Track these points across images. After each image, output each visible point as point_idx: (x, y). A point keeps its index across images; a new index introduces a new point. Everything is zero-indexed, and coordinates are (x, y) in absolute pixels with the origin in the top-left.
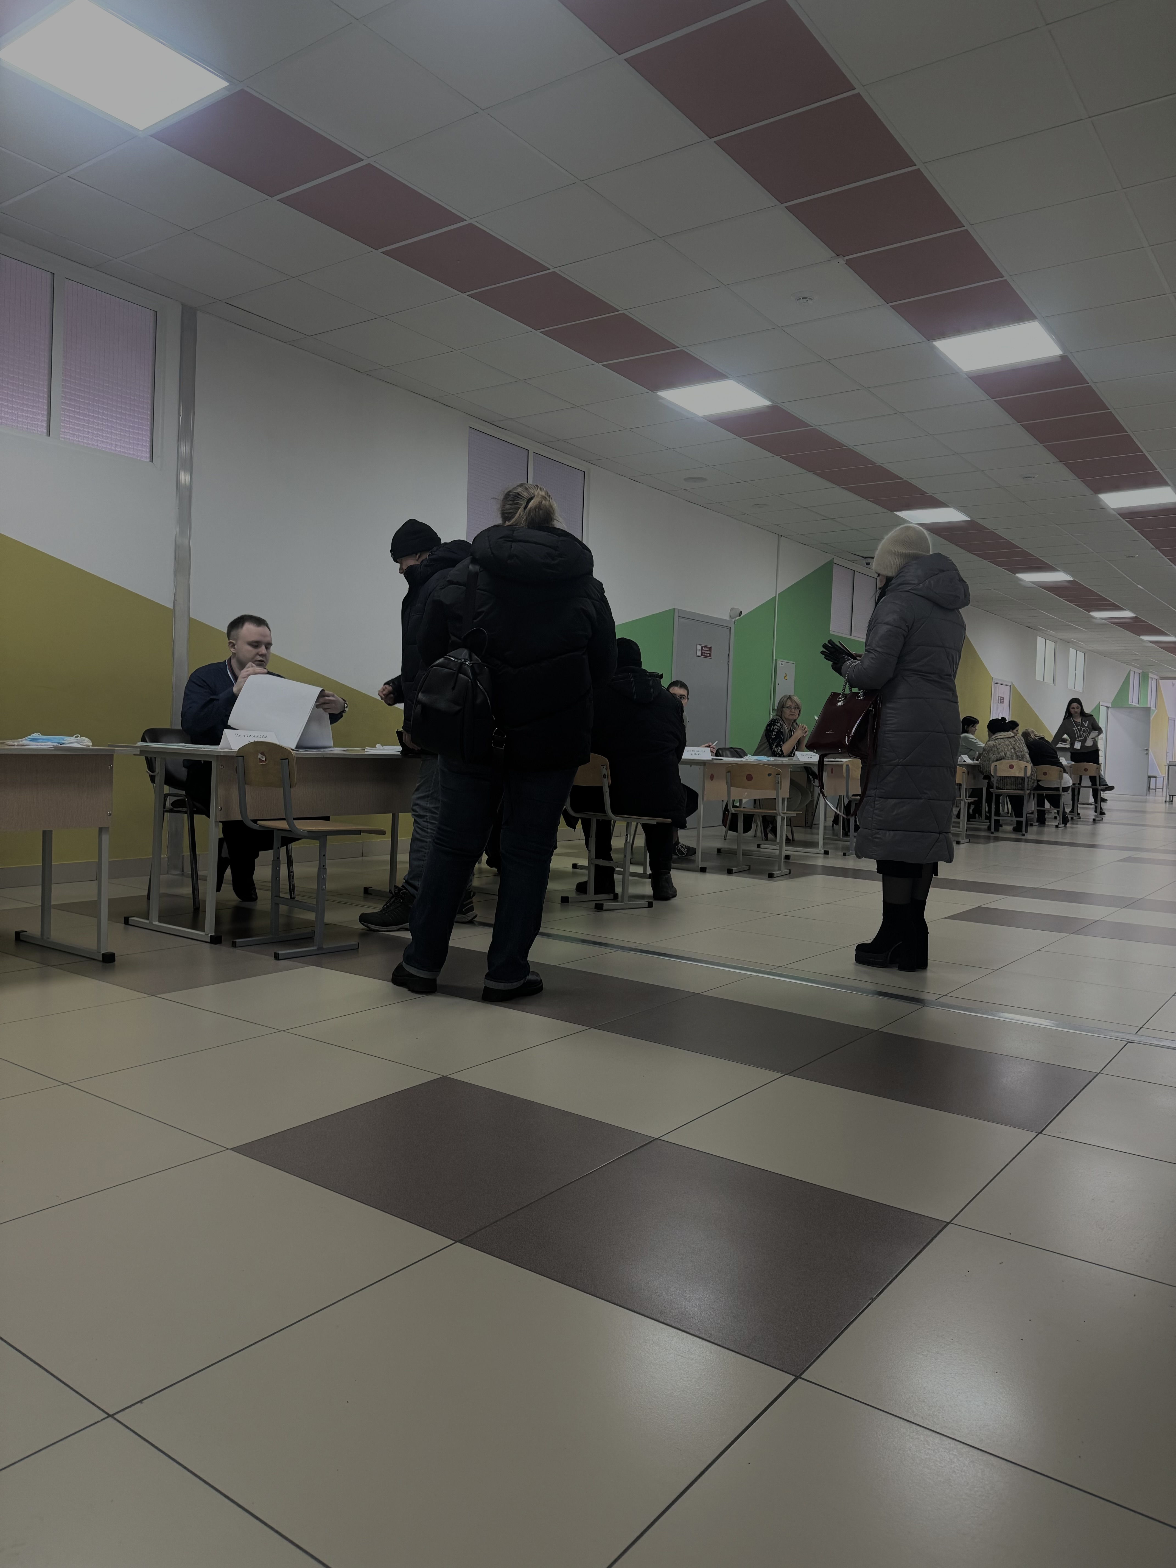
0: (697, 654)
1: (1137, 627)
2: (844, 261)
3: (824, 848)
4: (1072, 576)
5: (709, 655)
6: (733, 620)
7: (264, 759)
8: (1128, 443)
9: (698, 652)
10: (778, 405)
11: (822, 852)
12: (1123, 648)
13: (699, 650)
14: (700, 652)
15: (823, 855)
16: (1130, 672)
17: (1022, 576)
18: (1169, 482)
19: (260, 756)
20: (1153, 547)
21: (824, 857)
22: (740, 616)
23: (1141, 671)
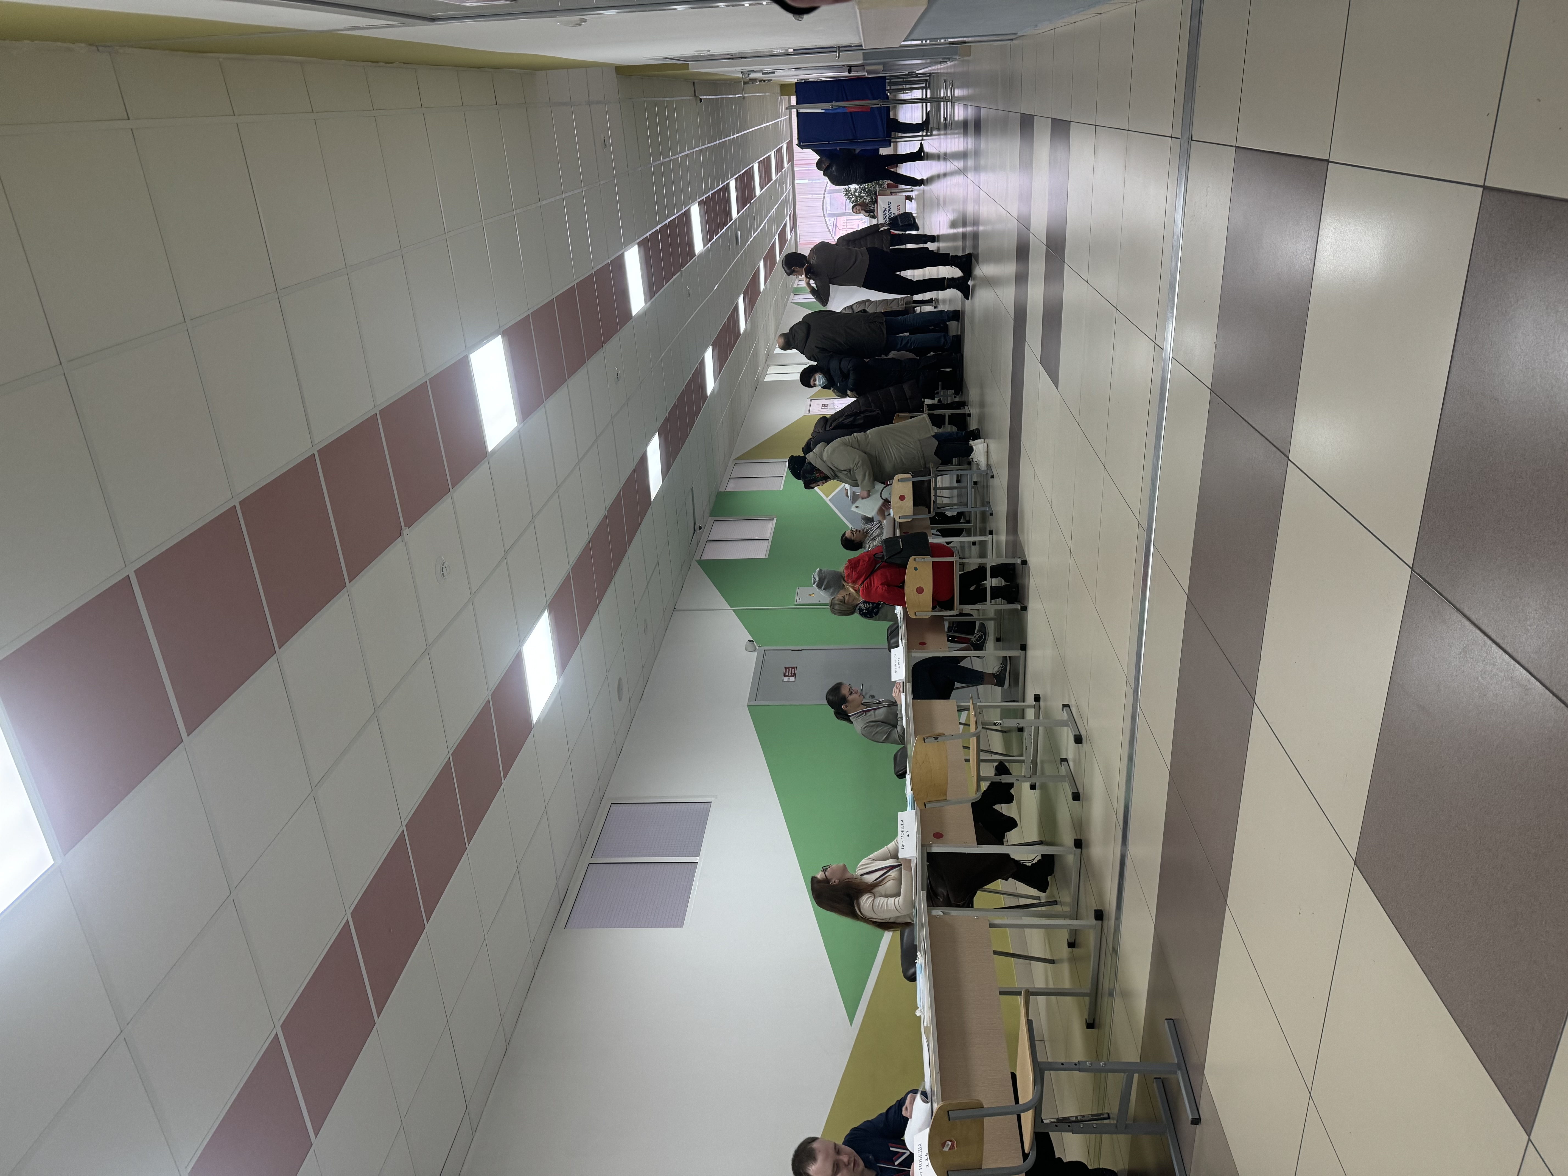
0: (793, 680)
1: (752, 293)
2: (406, 529)
3: (985, 535)
4: (707, 347)
5: (793, 669)
6: (757, 648)
7: (950, 1143)
8: (585, 284)
9: (790, 680)
10: (548, 603)
11: (990, 536)
12: (772, 308)
13: (788, 679)
14: (791, 678)
15: (994, 536)
16: (793, 303)
17: (709, 392)
18: (620, 253)
19: (946, 1149)
20: (679, 273)
21: (997, 534)
22: (753, 641)
23: (792, 294)
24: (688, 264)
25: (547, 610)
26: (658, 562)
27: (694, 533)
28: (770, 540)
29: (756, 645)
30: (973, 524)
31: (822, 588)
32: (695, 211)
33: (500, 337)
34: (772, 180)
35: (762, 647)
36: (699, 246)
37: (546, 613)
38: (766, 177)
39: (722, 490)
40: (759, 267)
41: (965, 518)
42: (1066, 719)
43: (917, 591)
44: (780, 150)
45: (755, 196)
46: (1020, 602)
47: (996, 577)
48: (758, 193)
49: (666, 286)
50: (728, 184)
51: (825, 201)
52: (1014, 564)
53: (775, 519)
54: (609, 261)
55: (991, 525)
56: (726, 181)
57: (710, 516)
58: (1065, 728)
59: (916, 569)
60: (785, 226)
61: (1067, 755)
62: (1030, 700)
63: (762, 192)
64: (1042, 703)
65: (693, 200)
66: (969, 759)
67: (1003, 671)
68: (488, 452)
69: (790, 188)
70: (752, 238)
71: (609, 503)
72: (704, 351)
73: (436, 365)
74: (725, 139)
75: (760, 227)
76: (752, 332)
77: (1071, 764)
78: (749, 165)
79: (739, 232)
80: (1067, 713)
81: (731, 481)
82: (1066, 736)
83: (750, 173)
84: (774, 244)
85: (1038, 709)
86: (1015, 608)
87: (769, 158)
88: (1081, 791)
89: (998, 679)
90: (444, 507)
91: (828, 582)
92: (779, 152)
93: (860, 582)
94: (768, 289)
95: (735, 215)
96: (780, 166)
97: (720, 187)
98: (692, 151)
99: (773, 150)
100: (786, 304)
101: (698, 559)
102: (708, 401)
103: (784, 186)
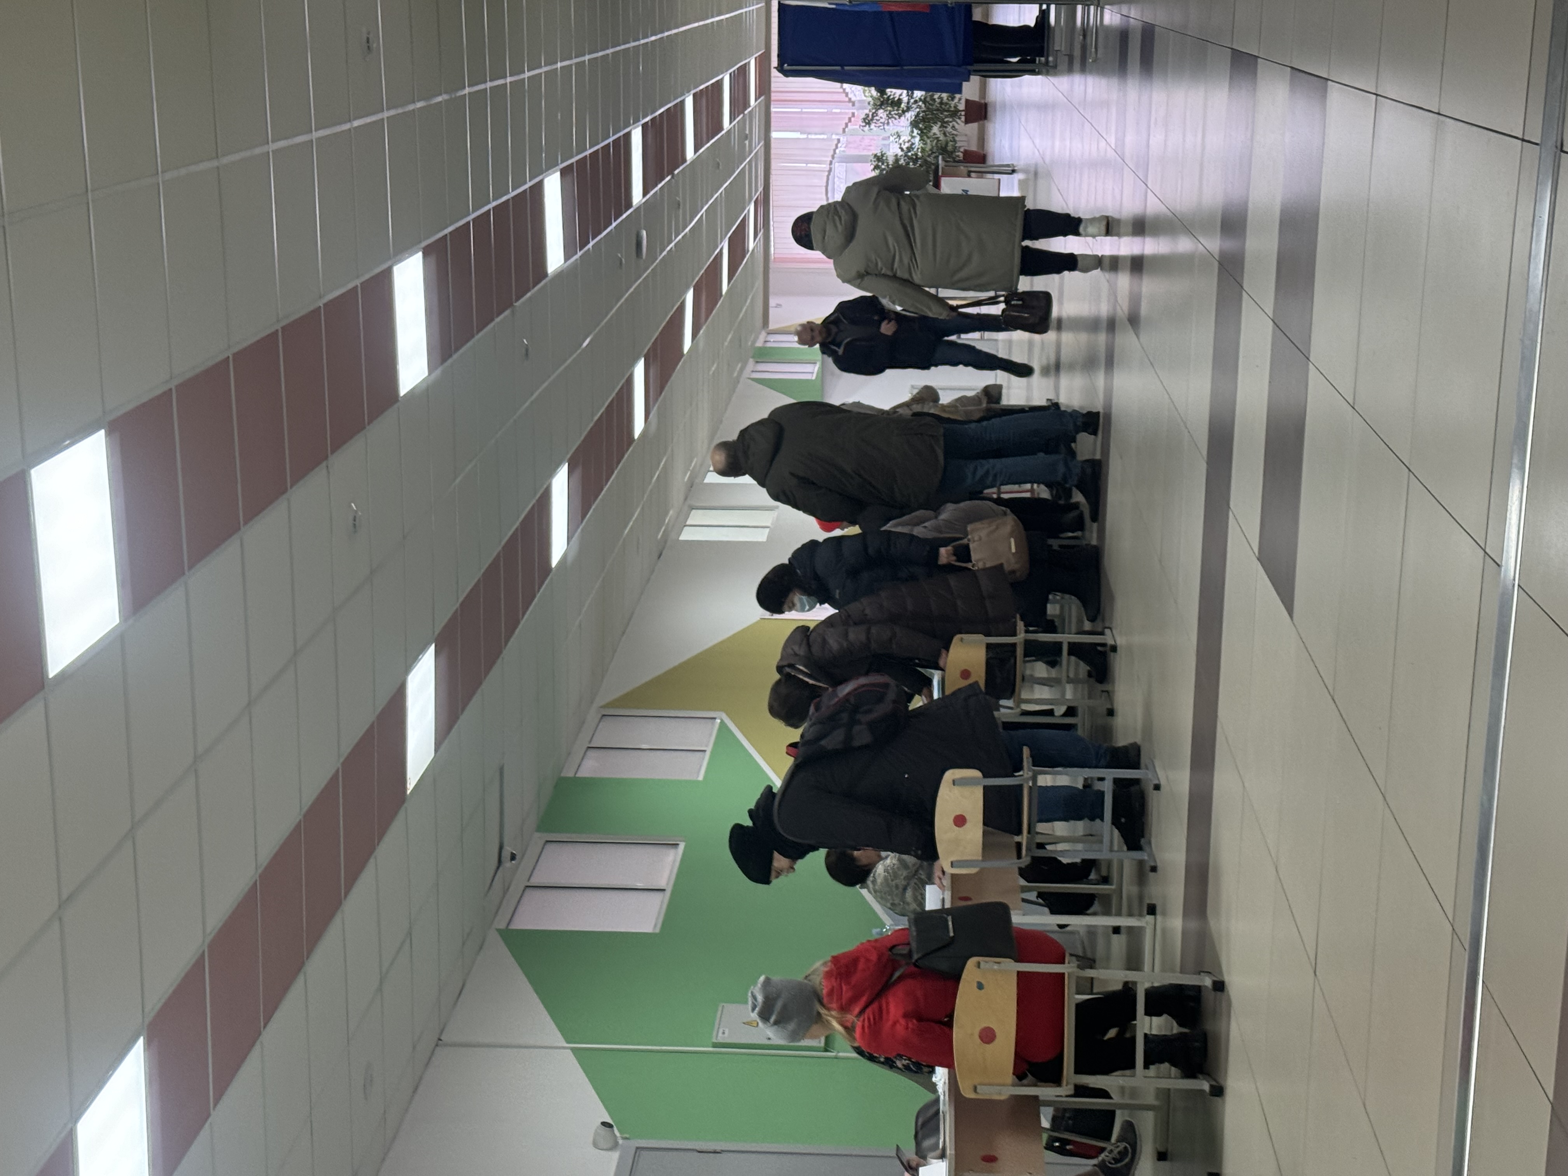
1: (664, 356)
3: (1141, 915)
4: (558, 464)
6: (621, 1142)
8: (301, 329)
10: (146, 1024)
11: (1150, 918)
15: (1159, 917)
17: (555, 559)
18: (384, 266)
20: (509, 311)
21: (1164, 914)
22: (612, 1126)
24: (529, 294)
25: (142, 1038)
26: (410, 933)
27: (498, 868)
28: (668, 894)
29: (618, 1135)
30: (1113, 887)
31: (772, 1019)
32: (553, 188)
33: (100, 436)
34: (721, 129)
35: (630, 1141)
36: (555, 256)
37: (141, 1042)
38: (709, 123)
39: (569, 773)
40: (683, 303)
41: (1098, 871)
43: (981, 1038)
44: (742, 69)
45: (684, 160)
46: (1209, 1075)
47: (1159, 1014)
48: (690, 154)
49: (477, 337)
50: (628, 135)
52: (1198, 989)
53: (682, 846)
54: (358, 282)
55: (1155, 892)
56: (624, 129)
57: (537, 832)
59: (980, 986)
60: (743, 224)
63: (698, 154)
65: (550, 166)
68: (48, 678)
69: (759, 147)
70: (673, 244)
71: (310, 795)
72: (552, 472)
74: (627, 46)
75: (690, 222)
76: (658, 439)
78: (675, 99)
79: (644, 233)
81: (591, 753)
83: (675, 115)
84: (719, 258)
86: (1198, 1088)
87: (719, 85)
91: (785, 1007)
92: (741, 74)
93: (857, 1010)
95: (637, 196)
96: (739, 103)
97: (611, 140)
98: (554, 67)
99: (727, 71)
100: (737, 381)
101: (502, 926)
102: (552, 579)
103: (747, 142)
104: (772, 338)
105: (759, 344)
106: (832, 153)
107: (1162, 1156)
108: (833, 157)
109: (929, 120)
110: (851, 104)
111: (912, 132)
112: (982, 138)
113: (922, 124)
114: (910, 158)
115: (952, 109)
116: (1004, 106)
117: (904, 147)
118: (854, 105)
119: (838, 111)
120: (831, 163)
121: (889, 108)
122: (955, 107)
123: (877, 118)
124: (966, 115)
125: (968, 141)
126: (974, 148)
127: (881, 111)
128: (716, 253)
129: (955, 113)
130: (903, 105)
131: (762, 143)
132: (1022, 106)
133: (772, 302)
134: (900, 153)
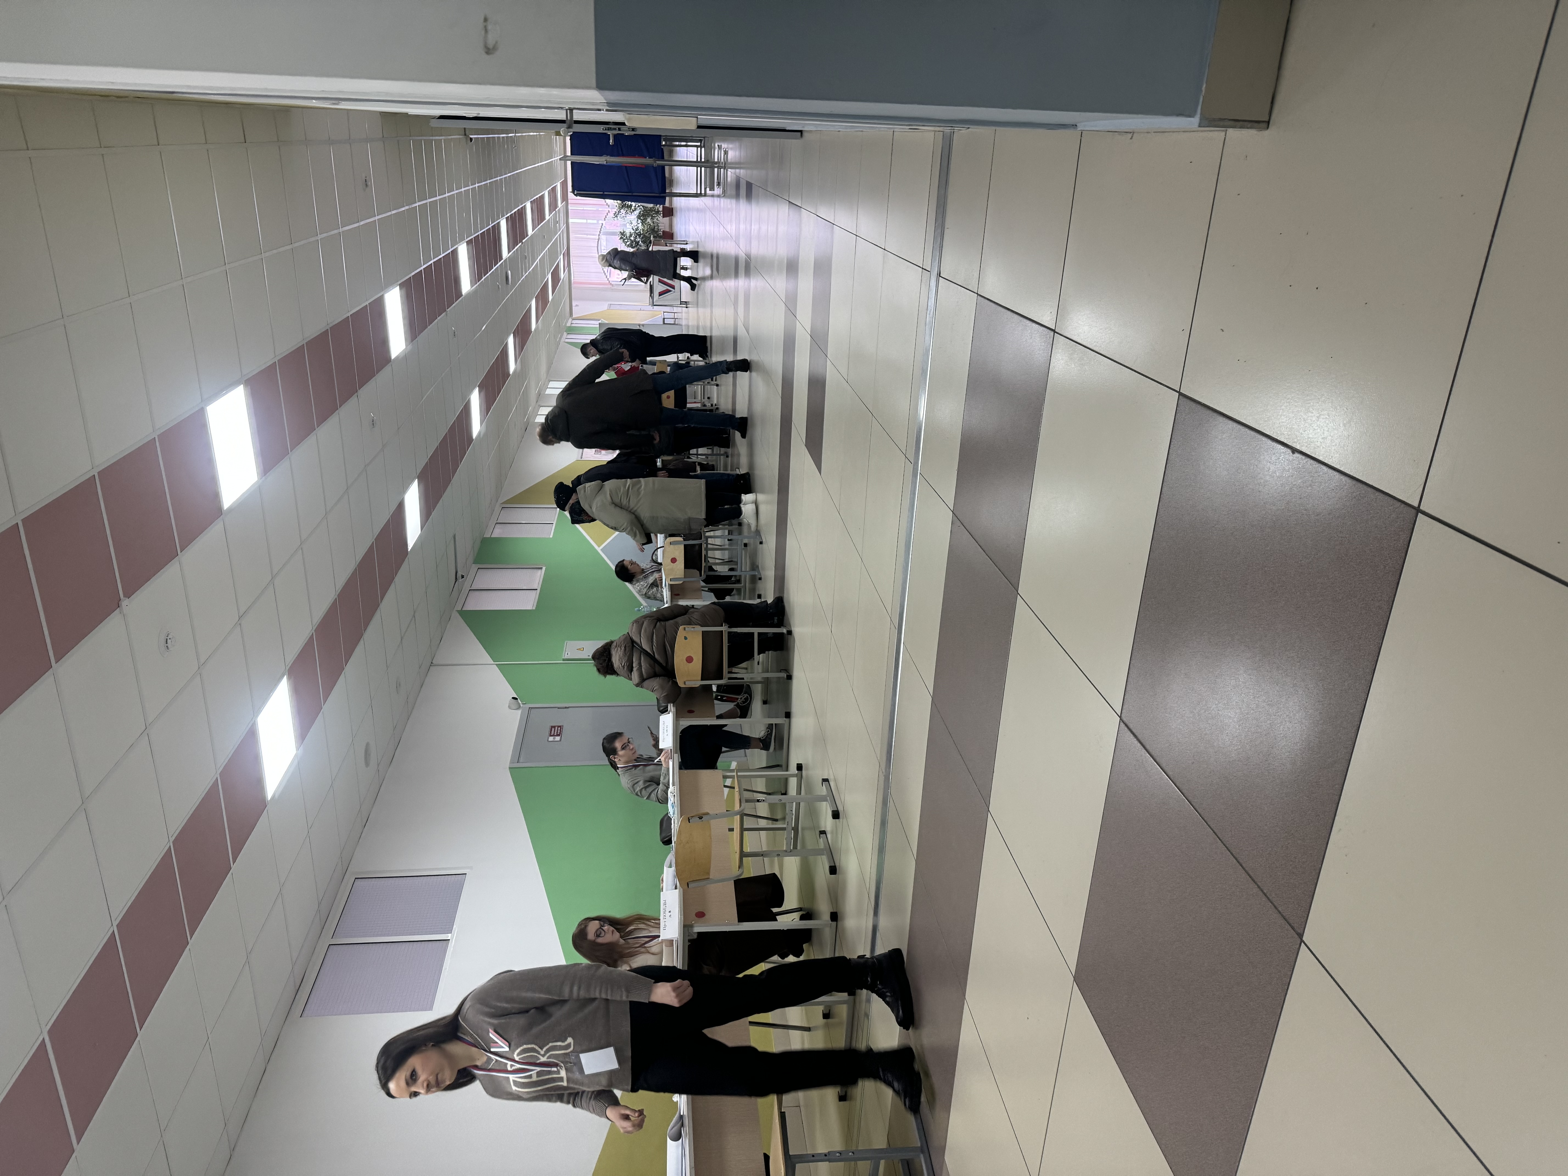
0: (559, 740)
1: (523, 333)
2: (125, 599)
4: (474, 388)
6: (522, 705)
9: (556, 740)
10: (287, 669)
12: (544, 347)
13: (554, 738)
14: (556, 737)
16: (566, 342)
17: (475, 433)
18: (380, 294)
20: (444, 314)
22: (517, 699)
23: (565, 333)
24: (454, 305)
25: (286, 676)
26: (414, 616)
27: (455, 582)
28: (538, 591)
29: (520, 702)
32: (463, 251)
33: (241, 387)
34: (544, 219)
35: (526, 705)
36: (466, 286)
37: (285, 678)
38: (539, 215)
39: (487, 535)
40: (530, 306)
41: (735, 579)
42: (825, 794)
43: (687, 661)
44: (554, 189)
45: (527, 235)
46: (785, 670)
48: (530, 232)
49: (429, 327)
50: (499, 223)
51: (599, 242)
52: (780, 634)
53: (544, 568)
54: (367, 303)
55: (761, 588)
56: (497, 220)
57: (473, 563)
58: (824, 803)
59: (686, 638)
60: (558, 265)
61: (825, 827)
62: (793, 769)
63: (534, 231)
64: (804, 772)
65: (462, 240)
66: (734, 829)
67: (769, 735)
68: (224, 510)
69: (563, 227)
70: (524, 277)
72: (471, 391)
73: (166, 420)
74: (497, 179)
75: (532, 265)
76: (522, 373)
77: (829, 836)
78: (521, 205)
79: (509, 272)
80: (826, 788)
81: (497, 526)
82: (826, 810)
83: (521, 213)
84: (547, 283)
85: (800, 778)
86: (782, 675)
87: (542, 197)
88: (837, 865)
89: (764, 743)
90: (170, 574)
92: (553, 191)
94: (540, 328)
95: (505, 254)
96: (553, 206)
97: (490, 226)
98: (460, 190)
99: (546, 190)
100: (559, 343)
101: (459, 609)
102: (473, 444)
103: (558, 225)
104: (574, 322)
105: (568, 324)
106: (599, 230)
107: (765, 702)
108: (600, 232)
109: (645, 215)
110: (607, 206)
111: (638, 221)
112: (671, 226)
113: (643, 217)
114: (637, 234)
115: (656, 210)
116: (681, 209)
117: (634, 228)
118: (609, 207)
119: (601, 209)
120: (599, 235)
121: (626, 209)
122: (658, 209)
123: (621, 213)
124: (663, 213)
125: (664, 226)
126: (667, 230)
127: (622, 210)
128: (545, 280)
129: (658, 212)
130: (633, 208)
131: (565, 225)
132: (689, 209)
133: (574, 304)
134: (632, 231)
